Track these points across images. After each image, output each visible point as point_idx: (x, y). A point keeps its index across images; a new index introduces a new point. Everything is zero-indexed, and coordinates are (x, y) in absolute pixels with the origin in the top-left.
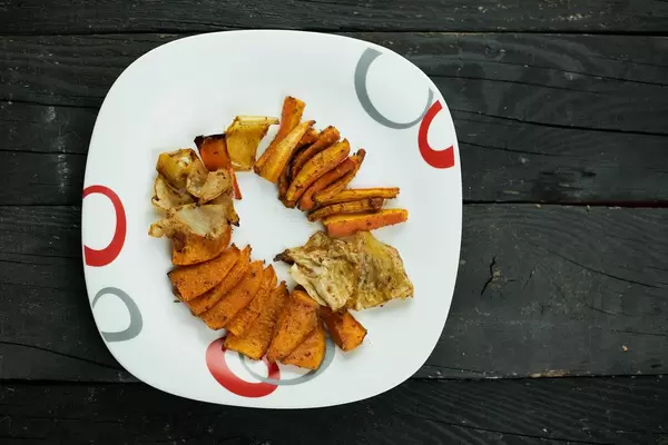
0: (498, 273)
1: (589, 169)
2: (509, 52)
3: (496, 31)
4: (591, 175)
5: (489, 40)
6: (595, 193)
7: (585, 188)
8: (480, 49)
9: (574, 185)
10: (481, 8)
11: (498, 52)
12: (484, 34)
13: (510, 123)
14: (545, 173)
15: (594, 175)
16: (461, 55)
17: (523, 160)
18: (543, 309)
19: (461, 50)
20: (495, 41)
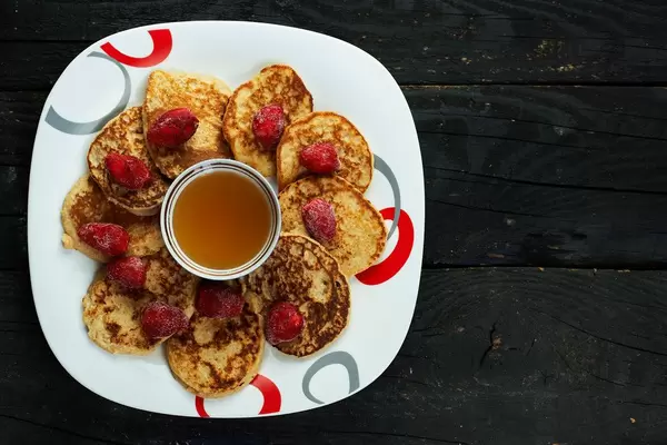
0: (498, 341)
1: (579, 230)
2: (493, 105)
3: (482, 83)
4: (582, 236)
5: (474, 92)
6: (585, 255)
7: (575, 250)
8: (464, 102)
9: (564, 247)
10: (464, 59)
11: (483, 106)
12: (469, 88)
13: (495, 182)
14: (532, 235)
15: (585, 236)
16: (444, 108)
17: (509, 222)
18: (545, 379)
19: (443, 105)
20: (480, 94)
